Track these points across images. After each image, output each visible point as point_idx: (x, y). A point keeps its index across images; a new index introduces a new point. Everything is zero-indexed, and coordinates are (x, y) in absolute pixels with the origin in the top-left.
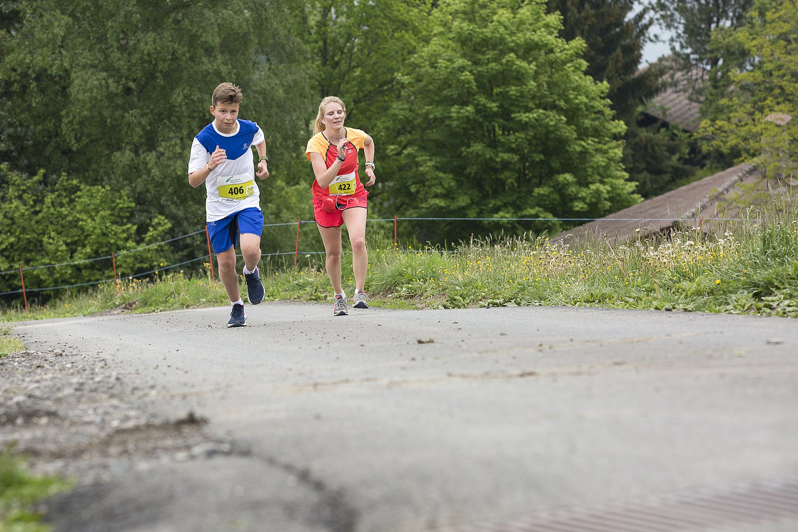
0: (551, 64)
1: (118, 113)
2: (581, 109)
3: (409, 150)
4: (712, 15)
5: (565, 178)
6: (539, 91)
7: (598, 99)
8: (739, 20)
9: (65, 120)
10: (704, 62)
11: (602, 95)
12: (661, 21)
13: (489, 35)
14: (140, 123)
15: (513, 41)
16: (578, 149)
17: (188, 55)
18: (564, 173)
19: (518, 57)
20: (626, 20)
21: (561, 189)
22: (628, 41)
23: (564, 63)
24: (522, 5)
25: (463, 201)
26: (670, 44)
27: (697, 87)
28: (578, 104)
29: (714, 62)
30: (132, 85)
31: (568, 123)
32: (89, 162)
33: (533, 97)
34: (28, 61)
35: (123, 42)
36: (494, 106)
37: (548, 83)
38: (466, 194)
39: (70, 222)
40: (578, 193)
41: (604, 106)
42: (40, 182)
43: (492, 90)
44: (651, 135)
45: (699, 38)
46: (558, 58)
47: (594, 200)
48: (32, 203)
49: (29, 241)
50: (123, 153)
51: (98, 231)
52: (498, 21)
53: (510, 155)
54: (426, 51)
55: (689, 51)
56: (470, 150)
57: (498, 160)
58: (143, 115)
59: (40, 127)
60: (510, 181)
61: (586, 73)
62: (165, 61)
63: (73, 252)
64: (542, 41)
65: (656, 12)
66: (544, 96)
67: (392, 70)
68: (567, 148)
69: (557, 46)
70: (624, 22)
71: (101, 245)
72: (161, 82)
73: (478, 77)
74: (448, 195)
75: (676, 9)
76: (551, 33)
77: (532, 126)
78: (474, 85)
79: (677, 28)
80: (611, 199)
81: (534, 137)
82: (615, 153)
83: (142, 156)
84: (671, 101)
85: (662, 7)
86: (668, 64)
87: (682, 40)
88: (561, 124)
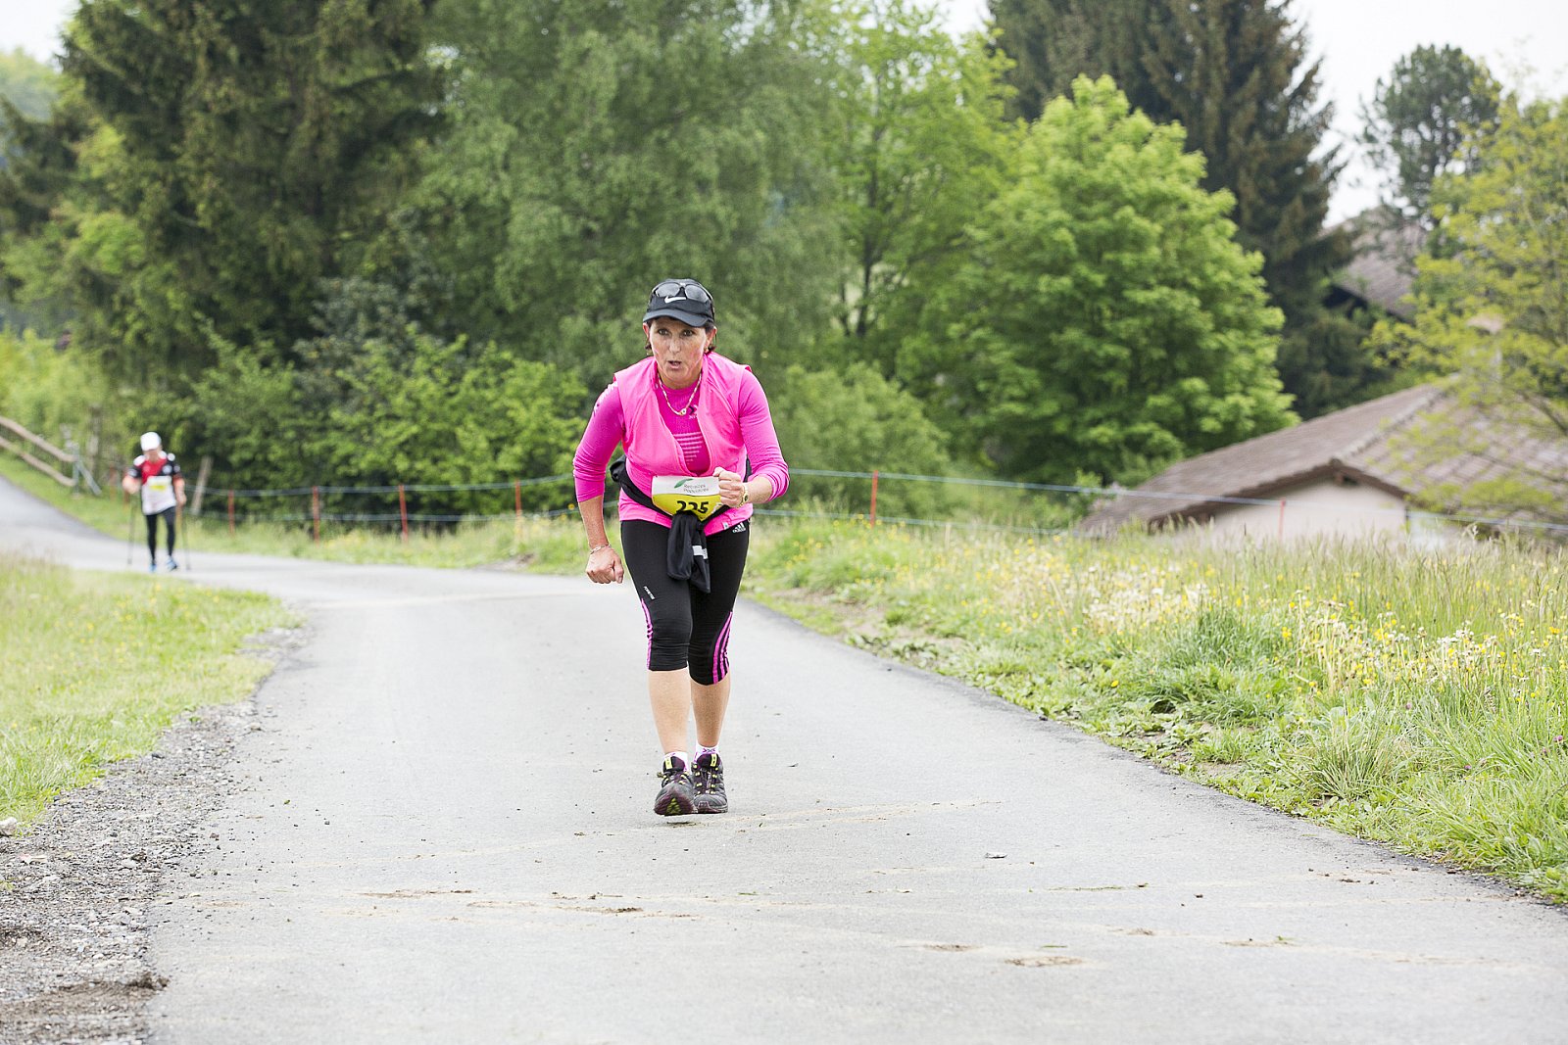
0: (1185, 225)
1: (572, 264)
2: (1221, 291)
3: (979, 333)
4: (1438, 154)
5: (1193, 385)
6: (1164, 261)
7: (1247, 276)
9: (501, 269)
10: (1424, 219)
11: (1254, 272)
13: (1099, 180)
14: (601, 280)
15: (1131, 190)
16: (1214, 345)
17: (673, 189)
18: (1192, 376)
19: (1138, 212)
20: (1311, 158)
21: (1186, 399)
22: (1313, 187)
23: (1202, 224)
24: (1149, 140)
25: (1049, 407)
26: (1378, 191)
28: (1218, 284)
30: (594, 226)
31: (1204, 308)
32: (530, 327)
33: (1156, 269)
34: (453, 184)
35: (586, 165)
36: (1099, 279)
37: (1179, 251)
38: (1055, 398)
39: (497, 411)
40: (1209, 405)
41: (1255, 287)
42: (459, 353)
43: (1100, 255)
44: (1337, 320)
45: (1418, 185)
46: (1193, 217)
47: (1231, 418)
48: (445, 380)
49: (439, 434)
50: (575, 320)
51: (533, 426)
52: (1112, 161)
53: (1118, 349)
54: (1012, 196)
56: (1063, 337)
57: (1101, 353)
58: (607, 268)
59: (464, 277)
61: (1233, 240)
62: (640, 194)
63: (496, 452)
64: (1172, 192)
66: (1171, 269)
67: (962, 220)
68: (1199, 343)
69: (1193, 201)
70: (1306, 160)
71: (537, 445)
72: (633, 223)
73: (1081, 238)
74: (1030, 398)
75: (1388, 144)
76: (1186, 181)
77: (1151, 311)
78: (1073, 249)
79: (1388, 169)
80: (1255, 418)
81: (1154, 326)
82: (1266, 354)
83: (602, 325)
84: (1374, 271)
85: (1370, 139)
86: (1372, 219)
87: (1396, 188)
88: (1191, 310)
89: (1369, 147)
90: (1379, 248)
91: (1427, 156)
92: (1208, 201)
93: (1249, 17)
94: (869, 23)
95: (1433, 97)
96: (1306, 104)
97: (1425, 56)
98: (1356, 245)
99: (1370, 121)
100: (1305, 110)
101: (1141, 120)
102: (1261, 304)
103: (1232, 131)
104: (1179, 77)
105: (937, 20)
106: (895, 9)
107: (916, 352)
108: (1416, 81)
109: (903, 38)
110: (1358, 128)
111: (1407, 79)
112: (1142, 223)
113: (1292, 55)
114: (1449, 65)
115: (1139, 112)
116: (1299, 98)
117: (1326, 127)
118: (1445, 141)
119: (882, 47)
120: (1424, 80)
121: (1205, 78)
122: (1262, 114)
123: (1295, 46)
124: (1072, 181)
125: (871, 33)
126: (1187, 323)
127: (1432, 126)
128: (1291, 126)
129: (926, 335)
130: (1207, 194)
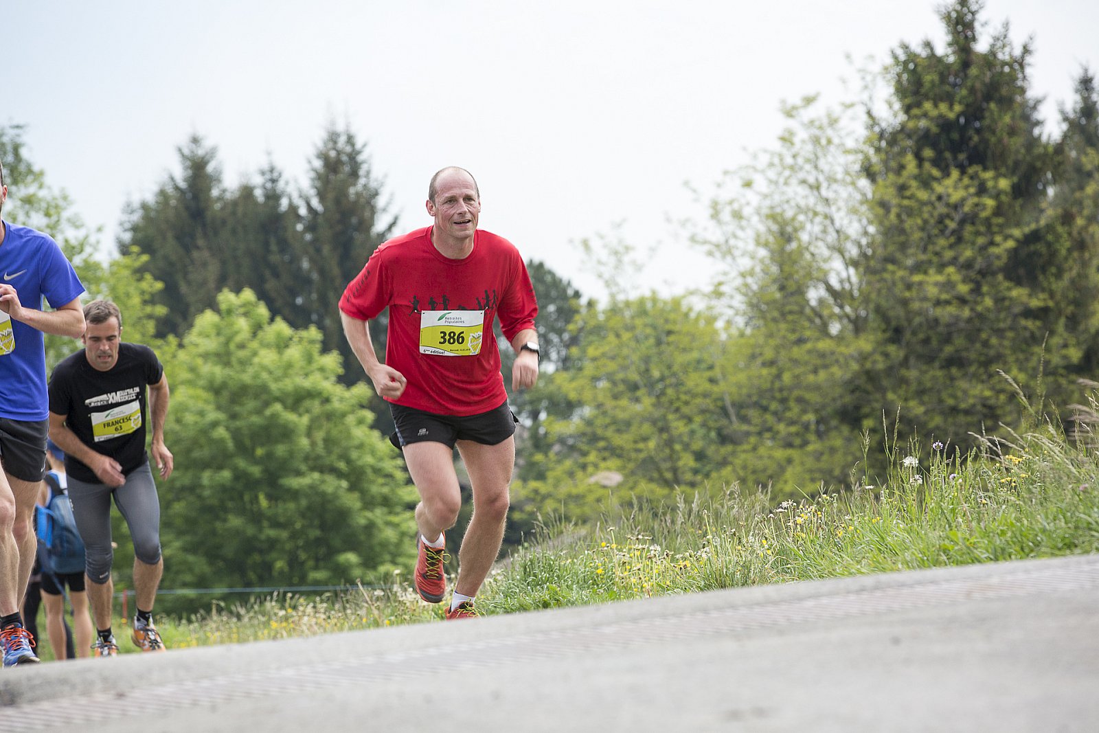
0: (329, 416)
2: (365, 473)
5: (347, 560)
6: (313, 450)
10: (524, 415)
13: (248, 381)
15: (279, 389)
16: (362, 522)
18: (345, 551)
19: (286, 407)
21: (341, 571)
23: (344, 415)
24: (290, 344)
28: (362, 466)
31: (351, 489)
33: (307, 458)
36: (256, 471)
37: (325, 440)
43: (253, 450)
46: (335, 409)
52: (260, 364)
53: (278, 531)
56: (228, 525)
57: (263, 537)
60: (279, 564)
61: (372, 427)
64: (315, 388)
66: (318, 457)
68: (350, 521)
69: (334, 395)
73: (236, 434)
74: (201, 583)
76: (327, 378)
77: (304, 495)
78: (230, 445)
81: (309, 508)
92: (347, 394)
93: (357, 242)
101: (281, 326)
104: (299, 301)
105: (88, 250)
112: (291, 417)
115: (279, 319)
121: (323, 299)
124: (224, 385)
130: (345, 388)
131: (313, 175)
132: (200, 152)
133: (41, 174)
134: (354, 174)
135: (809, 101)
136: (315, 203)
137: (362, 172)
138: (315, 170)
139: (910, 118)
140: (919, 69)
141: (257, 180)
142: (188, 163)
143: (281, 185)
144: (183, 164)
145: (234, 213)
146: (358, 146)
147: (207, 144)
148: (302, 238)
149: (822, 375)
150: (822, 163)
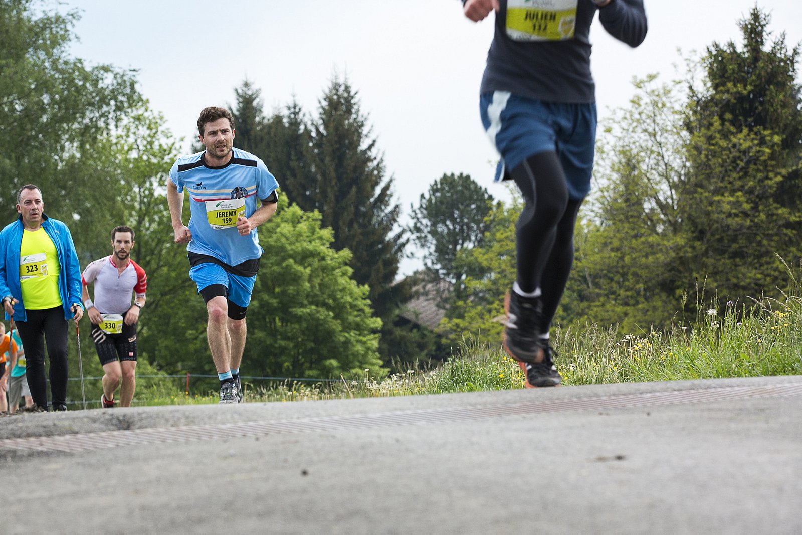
0: (324, 269)
2: (345, 307)
4: (458, 238)
5: (331, 364)
6: (312, 291)
7: (360, 299)
8: (480, 242)
10: (451, 276)
11: (364, 297)
12: (417, 241)
13: (273, 243)
15: (292, 249)
16: (342, 339)
18: (330, 358)
19: (296, 262)
20: (387, 238)
22: (388, 256)
23: (333, 269)
24: (301, 220)
26: (423, 260)
27: (444, 296)
28: (344, 303)
29: (458, 277)
31: (336, 318)
33: (308, 296)
36: (274, 302)
37: (320, 285)
41: (365, 305)
43: (274, 289)
44: (404, 333)
45: (447, 257)
46: (328, 265)
52: (281, 233)
53: (287, 343)
55: (438, 266)
56: (255, 336)
57: (277, 346)
60: (286, 364)
61: (351, 278)
64: (316, 250)
65: (412, 233)
66: (315, 295)
68: (334, 338)
69: (328, 255)
70: (384, 239)
75: (429, 232)
76: (324, 244)
77: (305, 320)
79: (429, 247)
81: (307, 329)
82: (373, 345)
84: (423, 307)
85: (418, 230)
86: (421, 277)
87: (433, 258)
88: (329, 320)
89: (418, 234)
90: (426, 294)
91: (451, 239)
92: (336, 256)
93: (348, 156)
94: (134, 155)
95: (453, 205)
96: (383, 207)
97: (449, 180)
98: (414, 289)
99: (418, 219)
100: (383, 211)
101: (296, 209)
102: (370, 315)
103: (341, 223)
104: (308, 193)
105: (174, 152)
106: (149, 147)
107: (167, 347)
108: (443, 195)
109: (154, 164)
110: (411, 223)
111: (438, 194)
113: (374, 178)
114: (462, 185)
115: (294, 204)
116: (379, 204)
117: (395, 221)
118: (462, 230)
119: (142, 169)
120: (448, 194)
121: (324, 192)
122: (357, 213)
123: (376, 173)
125: (135, 160)
126: (327, 326)
127: (453, 221)
128: (375, 219)
129: (173, 338)
130: (335, 252)
131: (321, 110)
132: (250, 93)
133: (148, 101)
134: (349, 112)
135: (651, 77)
136: (322, 129)
137: (353, 111)
138: (323, 108)
139: (717, 92)
140: (725, 61)
141: (285, 112)
142: (241, 100)
143: (301, 115)
144: (238, 99)
145: (269, 133)
146: (352, 94)
147: (254, 87)
148: (313, 152)
149: (651, 259)
150: (658, 119)
